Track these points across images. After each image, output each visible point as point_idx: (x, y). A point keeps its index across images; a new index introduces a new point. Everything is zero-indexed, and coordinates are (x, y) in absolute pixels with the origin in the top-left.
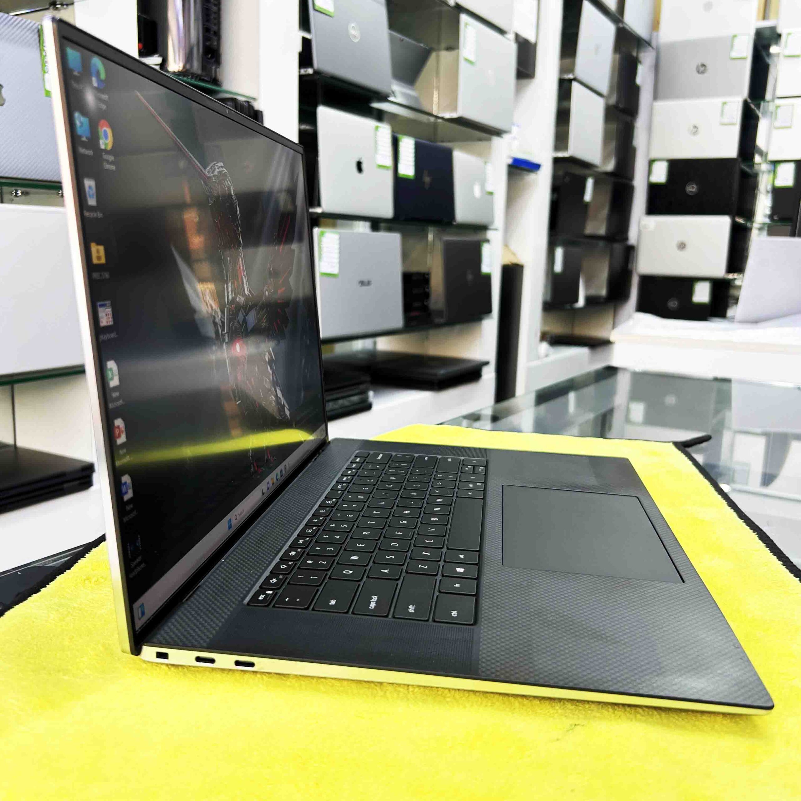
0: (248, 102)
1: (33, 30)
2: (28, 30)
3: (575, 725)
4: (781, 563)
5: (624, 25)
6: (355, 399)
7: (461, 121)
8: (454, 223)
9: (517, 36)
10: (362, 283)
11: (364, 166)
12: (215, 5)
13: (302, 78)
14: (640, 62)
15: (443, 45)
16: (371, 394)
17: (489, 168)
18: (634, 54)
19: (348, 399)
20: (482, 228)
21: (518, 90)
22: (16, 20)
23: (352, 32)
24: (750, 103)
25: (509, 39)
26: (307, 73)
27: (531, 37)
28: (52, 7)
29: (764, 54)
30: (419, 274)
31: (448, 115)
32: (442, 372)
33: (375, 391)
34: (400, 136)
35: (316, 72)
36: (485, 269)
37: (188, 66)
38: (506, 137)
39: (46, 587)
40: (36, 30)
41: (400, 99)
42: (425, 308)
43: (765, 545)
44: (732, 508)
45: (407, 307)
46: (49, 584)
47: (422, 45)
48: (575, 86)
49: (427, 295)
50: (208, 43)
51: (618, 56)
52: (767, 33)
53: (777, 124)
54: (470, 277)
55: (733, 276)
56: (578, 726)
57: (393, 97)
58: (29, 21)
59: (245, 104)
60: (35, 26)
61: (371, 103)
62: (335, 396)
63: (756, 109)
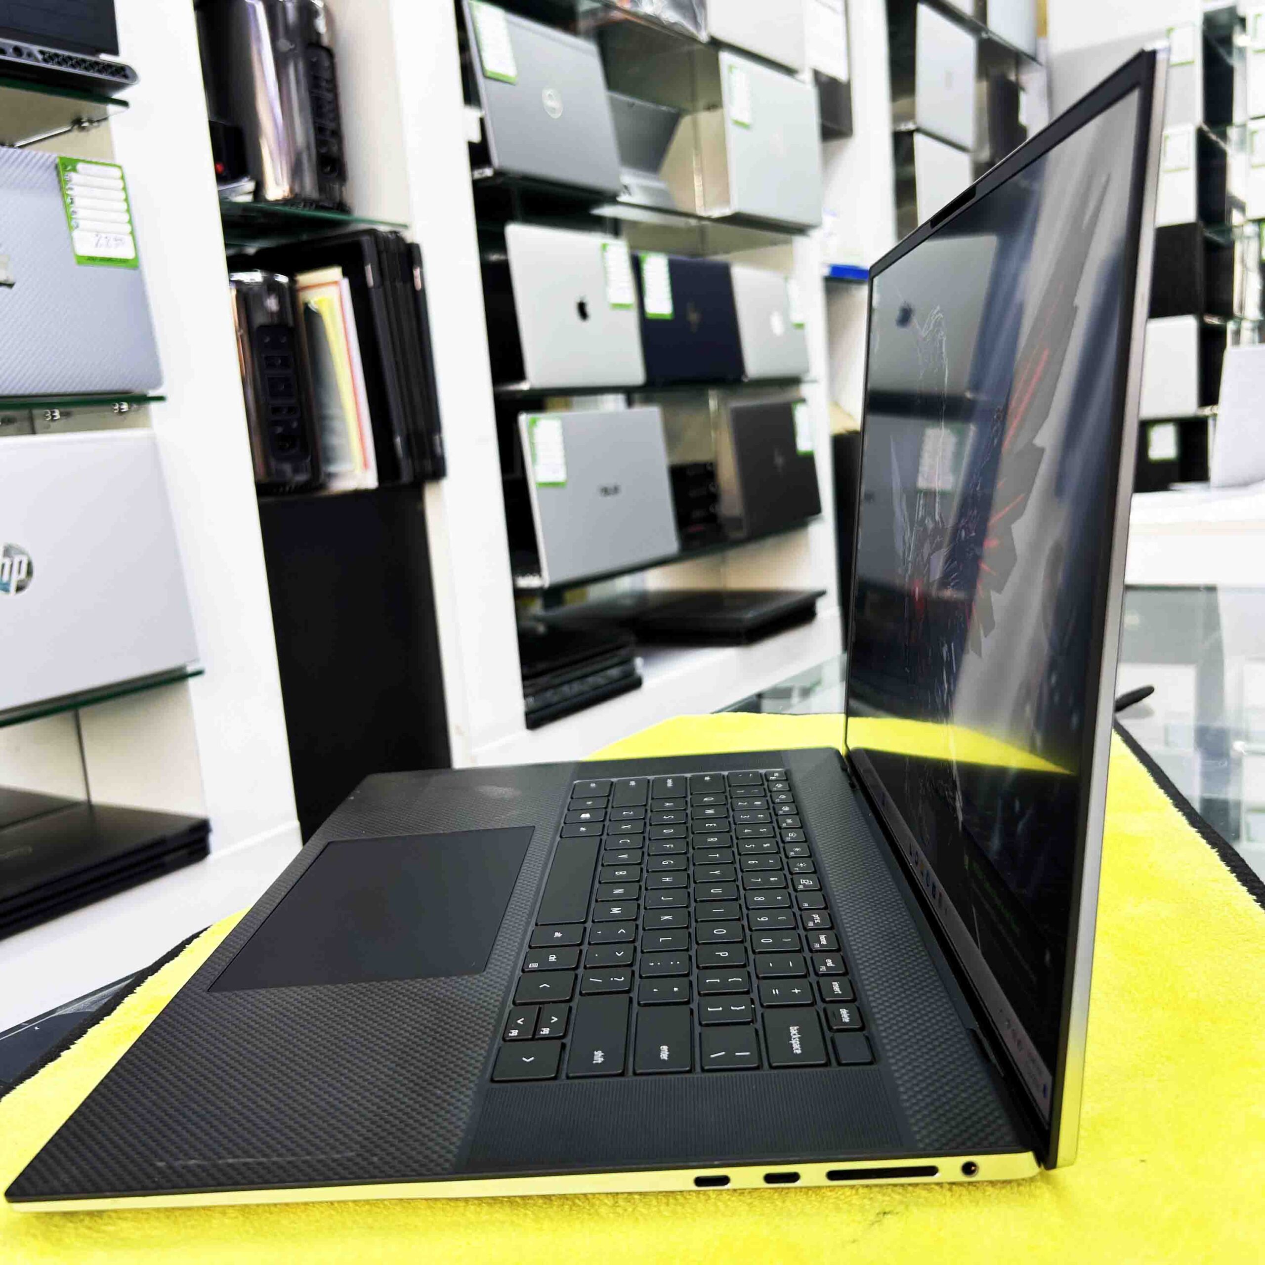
0: (395, 233)
1: (49, 167)
2: (40, 167)
3: (885, 1213)
4: (1255, 897)
5: (991, 35)
6: (614, 672)
7: (738, 220)
8: (746, 380)
9: (817, 74)
10: (606, 491)
11: (589, 309)
12: (329, 90)
13: (477, 185)
14: (1023, 89)
15: (701, 103)
16: (639, 662)
17: (793, 288)
18: (1012, 77)
19: (602, 674)
20: (792, 381)
21: (827, 159)
22: (21, 153)
23: (550, 103)
24: (1208, 132)
25: (803, 82)
26: (484, 176)
27: (840, 73)
28: (76, 127)
29: (1222, 51)
30: (696, 466)
31: (716, 213)
32: (750, 615)
33: (646, 657)
34: (642, 255)
35: (498, 173)
36: (803, 445)
37: (297, 189)
38: (815, 234)
39: (69, 1048)
40: (53, 166)
41: (638, 198)
42: (712, 519)
43: (1229, 868)
44: (1181, 809)
45: (683, 520)
46: (74, 1044)
47: (664, 108)
48: (919, 141)
49: (714, 498)
50: (324, 150)
51: (985, 85)
52: (1224, 19)
53: (1256, 160)
54: (779, 461)
55: (1211, 410)
56: (889, 1216)
57: (627, 195)
58: (40, 154)
59: (390, 236)
60: (51, 160)
61: (593, 208)
62: (578, 673)
63: (1219, 140)
